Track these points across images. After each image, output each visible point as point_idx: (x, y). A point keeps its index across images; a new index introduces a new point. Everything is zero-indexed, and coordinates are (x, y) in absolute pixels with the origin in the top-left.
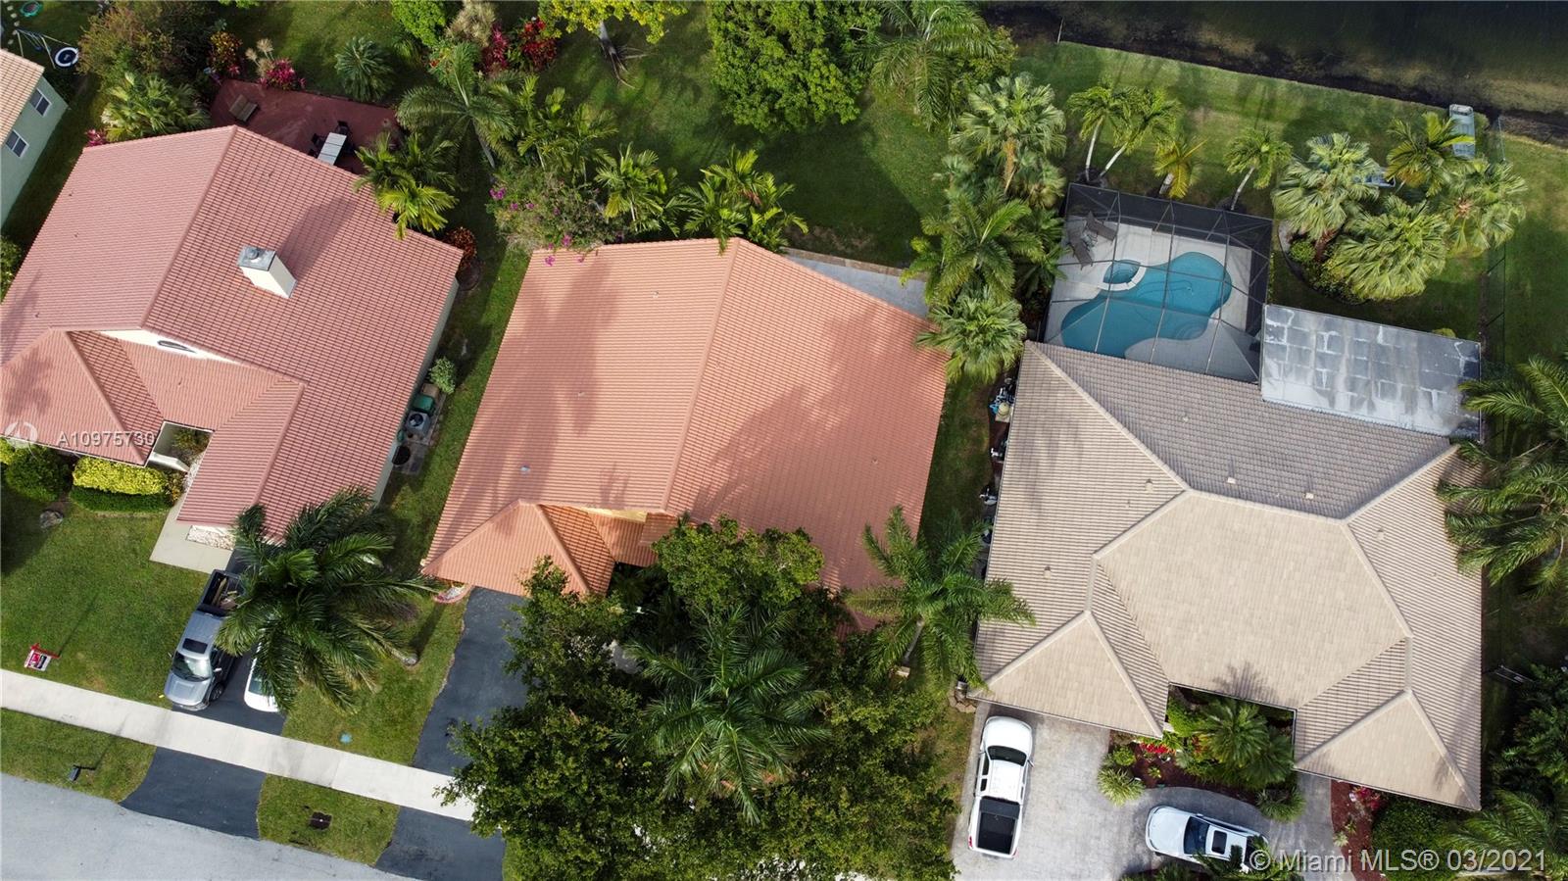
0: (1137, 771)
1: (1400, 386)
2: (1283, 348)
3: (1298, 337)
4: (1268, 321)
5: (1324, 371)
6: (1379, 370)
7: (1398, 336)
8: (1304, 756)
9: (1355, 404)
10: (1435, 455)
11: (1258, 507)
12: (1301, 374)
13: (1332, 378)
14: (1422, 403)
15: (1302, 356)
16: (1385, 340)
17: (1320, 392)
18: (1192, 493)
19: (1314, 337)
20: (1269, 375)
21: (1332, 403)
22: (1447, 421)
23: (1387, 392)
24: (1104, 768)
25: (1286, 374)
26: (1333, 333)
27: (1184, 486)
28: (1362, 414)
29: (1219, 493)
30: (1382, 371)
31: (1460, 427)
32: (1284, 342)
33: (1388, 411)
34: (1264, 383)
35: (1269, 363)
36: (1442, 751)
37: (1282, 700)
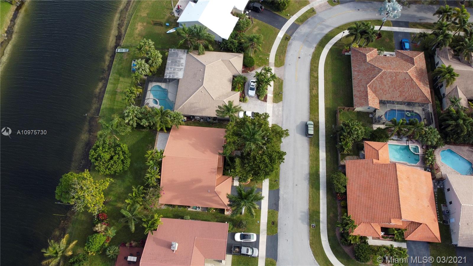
0: (244, 98)
1: (178, 60)
2: (172, 75)
3: (170, 73)
4: (168, 77)
5: (176, 70)
6: (175, 62)
7: (169, 59)
8: (240, 74)
9: (182, 66)
10: (191, 55)
11: (205, 76)
12: (177, 73)
13: (177, 69)
14: (181, 57)
15: (174, 73)
16: (170, 61)
17: (180, 70)
18: (204, 85)
19: (170, 71)
20: (178, 77)
21: (182, 69)
22: (184, 54)
23: (180, 61)
24: (244, 102)
25: (178, 75)
26: (169, 68)
27: (202, 86)
28: (184, 65)
29: (203, 81)
30: (176, 62)
31: (185, 52)
32: (171, 75)
33: (183, 61)
34: (179, 78)
35: (175, 77)
36: (237, 57)
37: (232, 77)
